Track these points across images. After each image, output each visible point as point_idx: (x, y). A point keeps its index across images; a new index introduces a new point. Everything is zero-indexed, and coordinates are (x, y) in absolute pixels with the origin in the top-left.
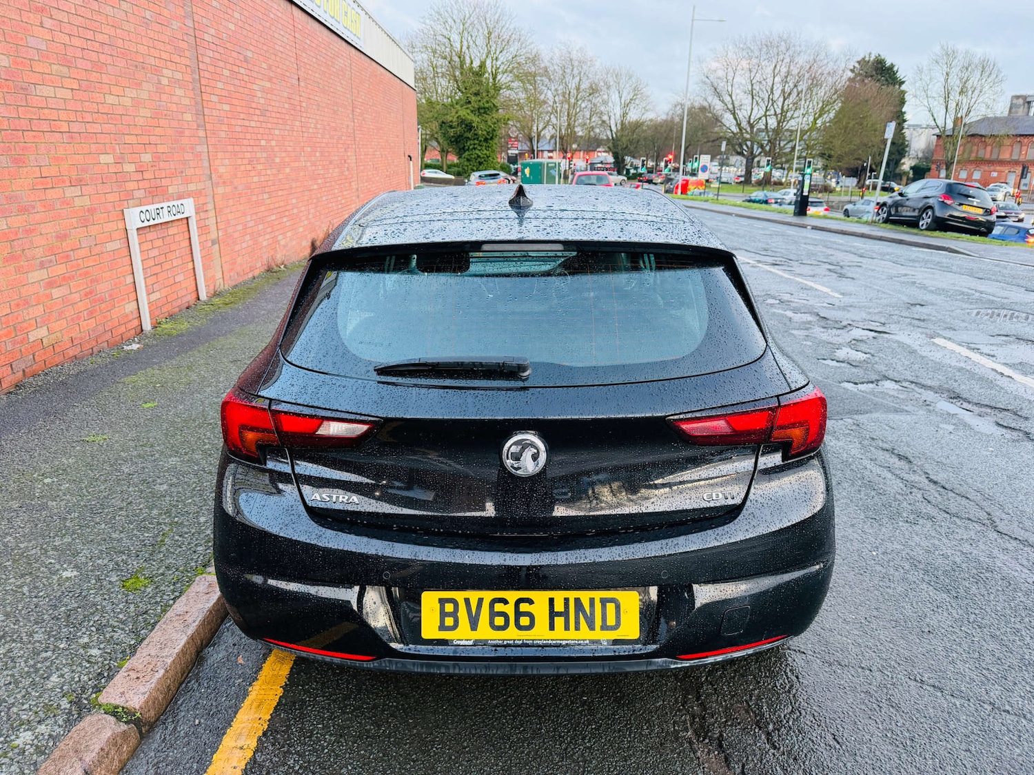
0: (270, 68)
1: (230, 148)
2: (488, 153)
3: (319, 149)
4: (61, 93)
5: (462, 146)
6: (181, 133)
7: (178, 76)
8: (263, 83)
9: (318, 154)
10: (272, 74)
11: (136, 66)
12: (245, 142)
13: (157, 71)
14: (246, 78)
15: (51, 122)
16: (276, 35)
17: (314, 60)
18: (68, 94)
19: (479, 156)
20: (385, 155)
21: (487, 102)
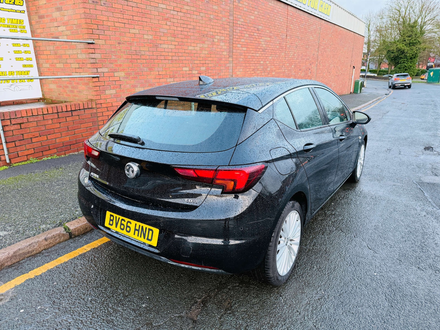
0: (271, 32)
1: (243, 65)
2: (411, 65)
3: (294, 64)
4: (170, 47)
5: (397, 62)
6: (221, 59)
7: (223, 38)
8: (266, 38)
9: (293, 66)
10: (271, 35)
11: (204, 36)
12: (252, 62)
13: (213, 37)
14: (257, 37)
15: (165, 57)
16: (276, 19)
17: (298, 27)
18: (173, 47)
19: (406, 66)
20: (337, 66)
21: (415, 40)
